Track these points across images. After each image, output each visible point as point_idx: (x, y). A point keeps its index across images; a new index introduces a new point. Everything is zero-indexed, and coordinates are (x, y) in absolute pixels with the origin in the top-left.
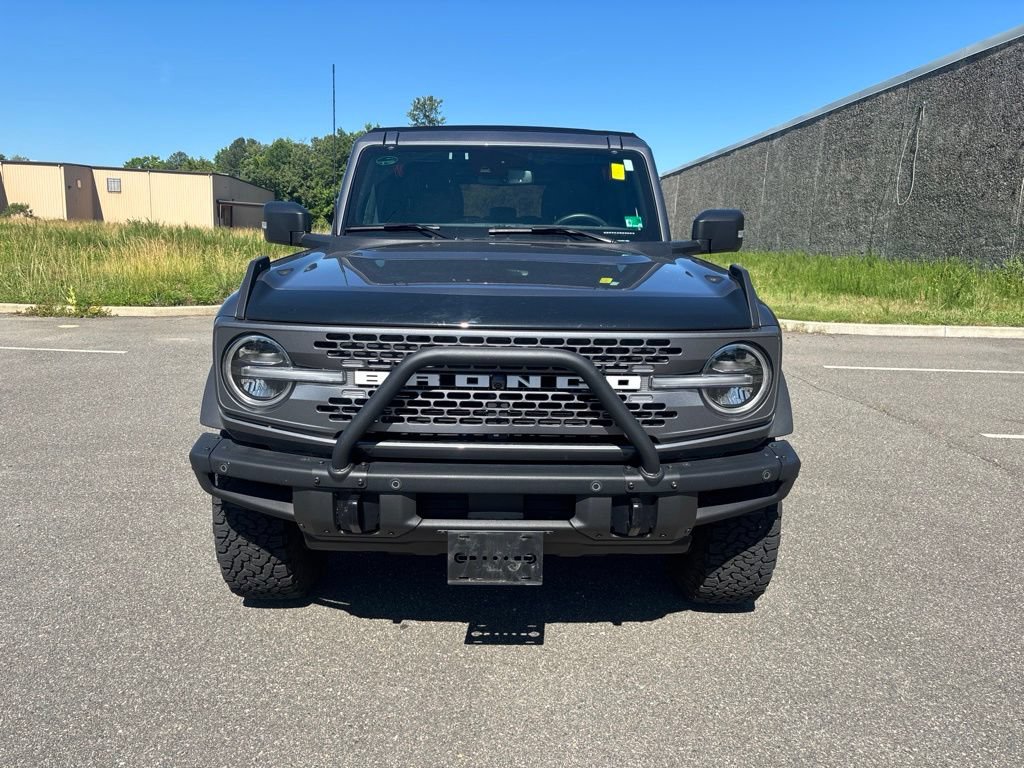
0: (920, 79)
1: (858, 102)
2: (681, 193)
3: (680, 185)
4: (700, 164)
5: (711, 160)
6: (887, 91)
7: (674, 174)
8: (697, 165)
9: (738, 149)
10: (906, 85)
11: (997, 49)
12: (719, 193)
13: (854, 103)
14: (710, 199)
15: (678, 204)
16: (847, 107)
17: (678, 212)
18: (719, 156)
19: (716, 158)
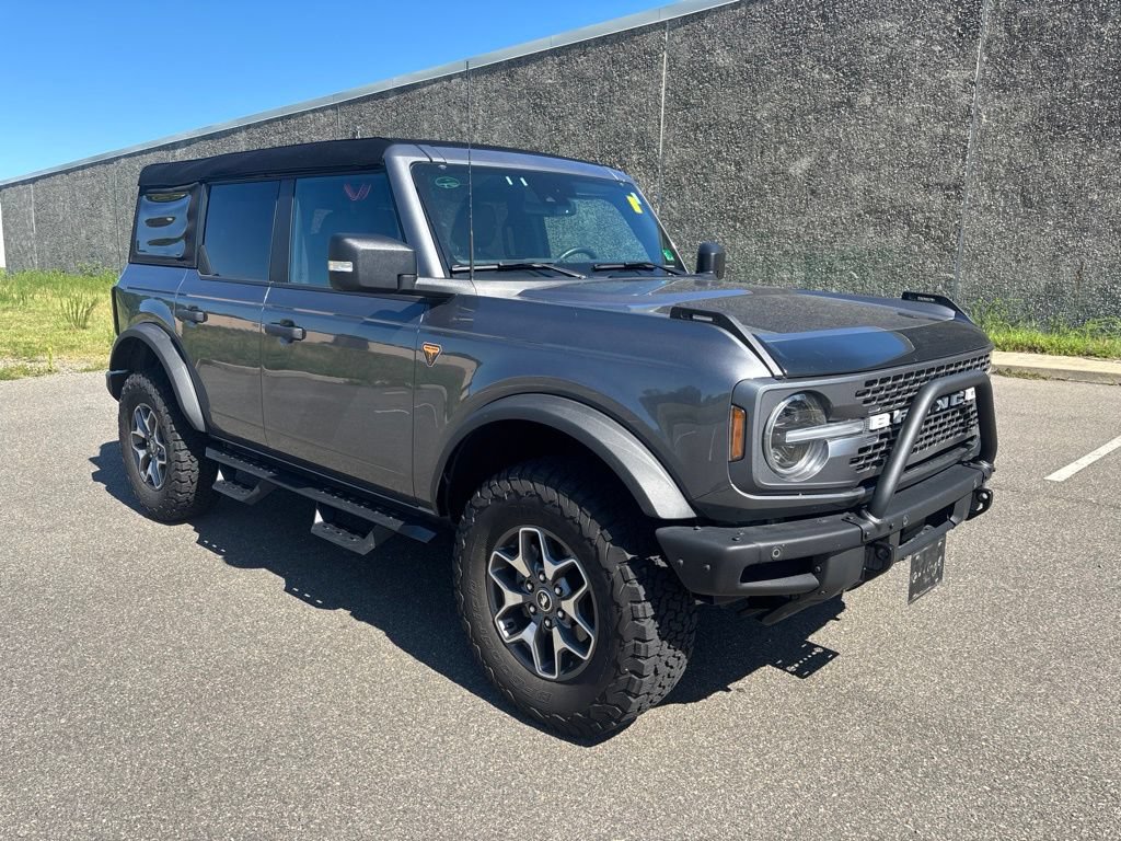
0: (350, 103)
1: (282, 119)
2: (39, 207)
3: (37, 196)
4: (67, 172)
5: (83, 167)
6: (314, 111)
7: (23, 183)
8: (61, 172)
9: (125, 156)
10: (334, 107)
11: (424, 84)
12: (104, 209)
13: (277, 119)
14: (92, 216)
15: (37, 222)
16: (268, 122)
17: (39, 230)
18: (96, 164)
19: (92, 165)
